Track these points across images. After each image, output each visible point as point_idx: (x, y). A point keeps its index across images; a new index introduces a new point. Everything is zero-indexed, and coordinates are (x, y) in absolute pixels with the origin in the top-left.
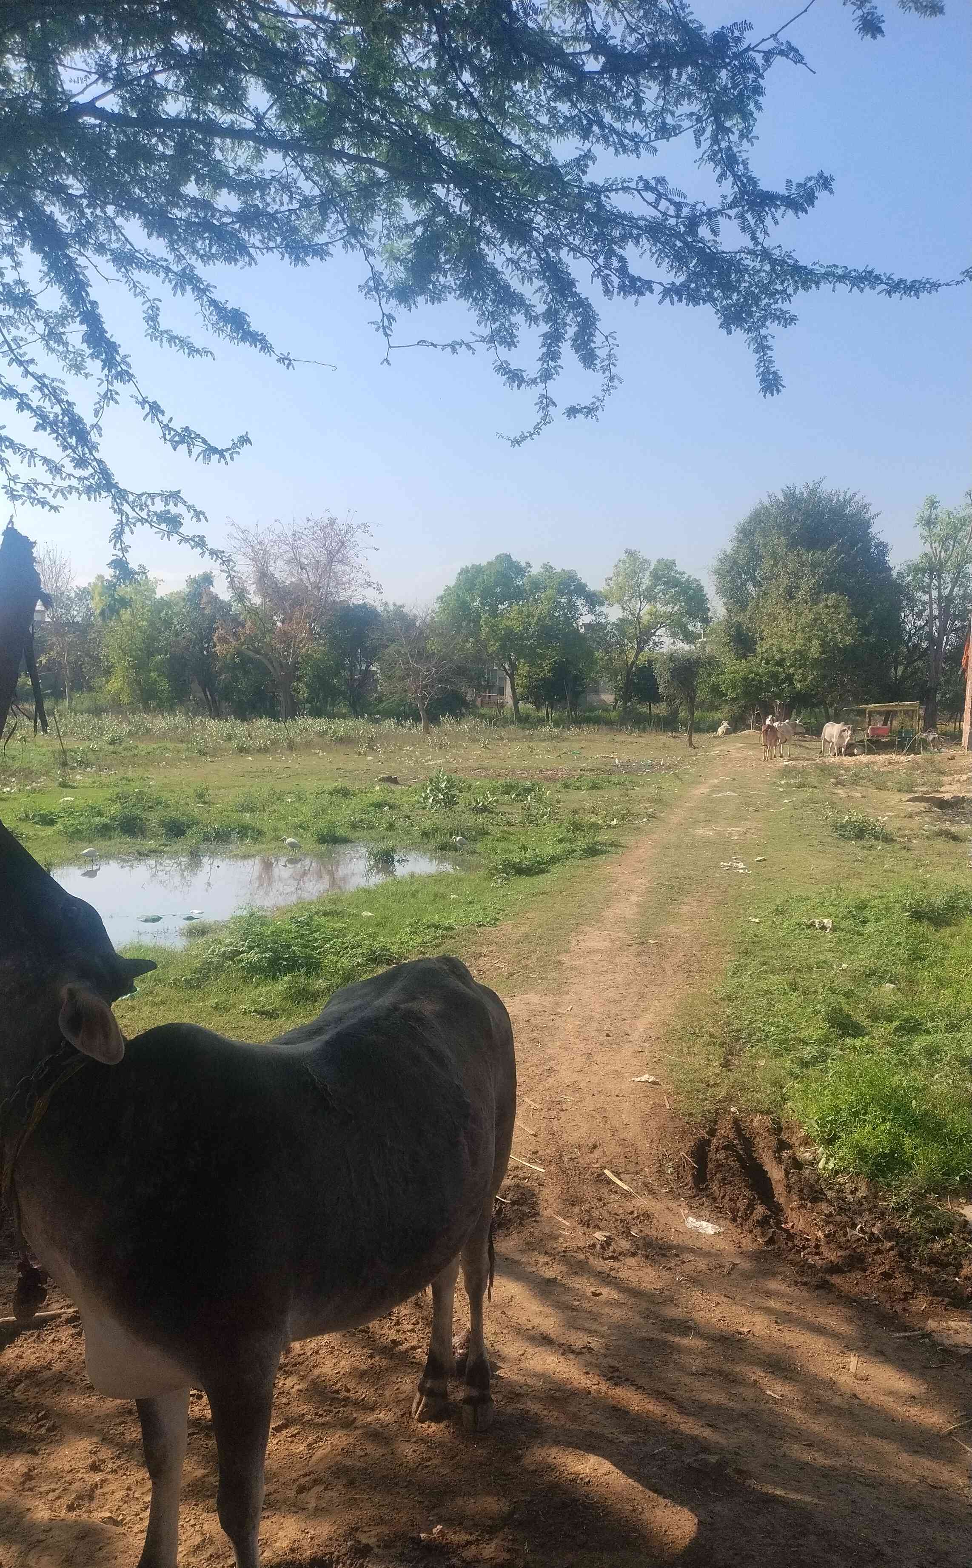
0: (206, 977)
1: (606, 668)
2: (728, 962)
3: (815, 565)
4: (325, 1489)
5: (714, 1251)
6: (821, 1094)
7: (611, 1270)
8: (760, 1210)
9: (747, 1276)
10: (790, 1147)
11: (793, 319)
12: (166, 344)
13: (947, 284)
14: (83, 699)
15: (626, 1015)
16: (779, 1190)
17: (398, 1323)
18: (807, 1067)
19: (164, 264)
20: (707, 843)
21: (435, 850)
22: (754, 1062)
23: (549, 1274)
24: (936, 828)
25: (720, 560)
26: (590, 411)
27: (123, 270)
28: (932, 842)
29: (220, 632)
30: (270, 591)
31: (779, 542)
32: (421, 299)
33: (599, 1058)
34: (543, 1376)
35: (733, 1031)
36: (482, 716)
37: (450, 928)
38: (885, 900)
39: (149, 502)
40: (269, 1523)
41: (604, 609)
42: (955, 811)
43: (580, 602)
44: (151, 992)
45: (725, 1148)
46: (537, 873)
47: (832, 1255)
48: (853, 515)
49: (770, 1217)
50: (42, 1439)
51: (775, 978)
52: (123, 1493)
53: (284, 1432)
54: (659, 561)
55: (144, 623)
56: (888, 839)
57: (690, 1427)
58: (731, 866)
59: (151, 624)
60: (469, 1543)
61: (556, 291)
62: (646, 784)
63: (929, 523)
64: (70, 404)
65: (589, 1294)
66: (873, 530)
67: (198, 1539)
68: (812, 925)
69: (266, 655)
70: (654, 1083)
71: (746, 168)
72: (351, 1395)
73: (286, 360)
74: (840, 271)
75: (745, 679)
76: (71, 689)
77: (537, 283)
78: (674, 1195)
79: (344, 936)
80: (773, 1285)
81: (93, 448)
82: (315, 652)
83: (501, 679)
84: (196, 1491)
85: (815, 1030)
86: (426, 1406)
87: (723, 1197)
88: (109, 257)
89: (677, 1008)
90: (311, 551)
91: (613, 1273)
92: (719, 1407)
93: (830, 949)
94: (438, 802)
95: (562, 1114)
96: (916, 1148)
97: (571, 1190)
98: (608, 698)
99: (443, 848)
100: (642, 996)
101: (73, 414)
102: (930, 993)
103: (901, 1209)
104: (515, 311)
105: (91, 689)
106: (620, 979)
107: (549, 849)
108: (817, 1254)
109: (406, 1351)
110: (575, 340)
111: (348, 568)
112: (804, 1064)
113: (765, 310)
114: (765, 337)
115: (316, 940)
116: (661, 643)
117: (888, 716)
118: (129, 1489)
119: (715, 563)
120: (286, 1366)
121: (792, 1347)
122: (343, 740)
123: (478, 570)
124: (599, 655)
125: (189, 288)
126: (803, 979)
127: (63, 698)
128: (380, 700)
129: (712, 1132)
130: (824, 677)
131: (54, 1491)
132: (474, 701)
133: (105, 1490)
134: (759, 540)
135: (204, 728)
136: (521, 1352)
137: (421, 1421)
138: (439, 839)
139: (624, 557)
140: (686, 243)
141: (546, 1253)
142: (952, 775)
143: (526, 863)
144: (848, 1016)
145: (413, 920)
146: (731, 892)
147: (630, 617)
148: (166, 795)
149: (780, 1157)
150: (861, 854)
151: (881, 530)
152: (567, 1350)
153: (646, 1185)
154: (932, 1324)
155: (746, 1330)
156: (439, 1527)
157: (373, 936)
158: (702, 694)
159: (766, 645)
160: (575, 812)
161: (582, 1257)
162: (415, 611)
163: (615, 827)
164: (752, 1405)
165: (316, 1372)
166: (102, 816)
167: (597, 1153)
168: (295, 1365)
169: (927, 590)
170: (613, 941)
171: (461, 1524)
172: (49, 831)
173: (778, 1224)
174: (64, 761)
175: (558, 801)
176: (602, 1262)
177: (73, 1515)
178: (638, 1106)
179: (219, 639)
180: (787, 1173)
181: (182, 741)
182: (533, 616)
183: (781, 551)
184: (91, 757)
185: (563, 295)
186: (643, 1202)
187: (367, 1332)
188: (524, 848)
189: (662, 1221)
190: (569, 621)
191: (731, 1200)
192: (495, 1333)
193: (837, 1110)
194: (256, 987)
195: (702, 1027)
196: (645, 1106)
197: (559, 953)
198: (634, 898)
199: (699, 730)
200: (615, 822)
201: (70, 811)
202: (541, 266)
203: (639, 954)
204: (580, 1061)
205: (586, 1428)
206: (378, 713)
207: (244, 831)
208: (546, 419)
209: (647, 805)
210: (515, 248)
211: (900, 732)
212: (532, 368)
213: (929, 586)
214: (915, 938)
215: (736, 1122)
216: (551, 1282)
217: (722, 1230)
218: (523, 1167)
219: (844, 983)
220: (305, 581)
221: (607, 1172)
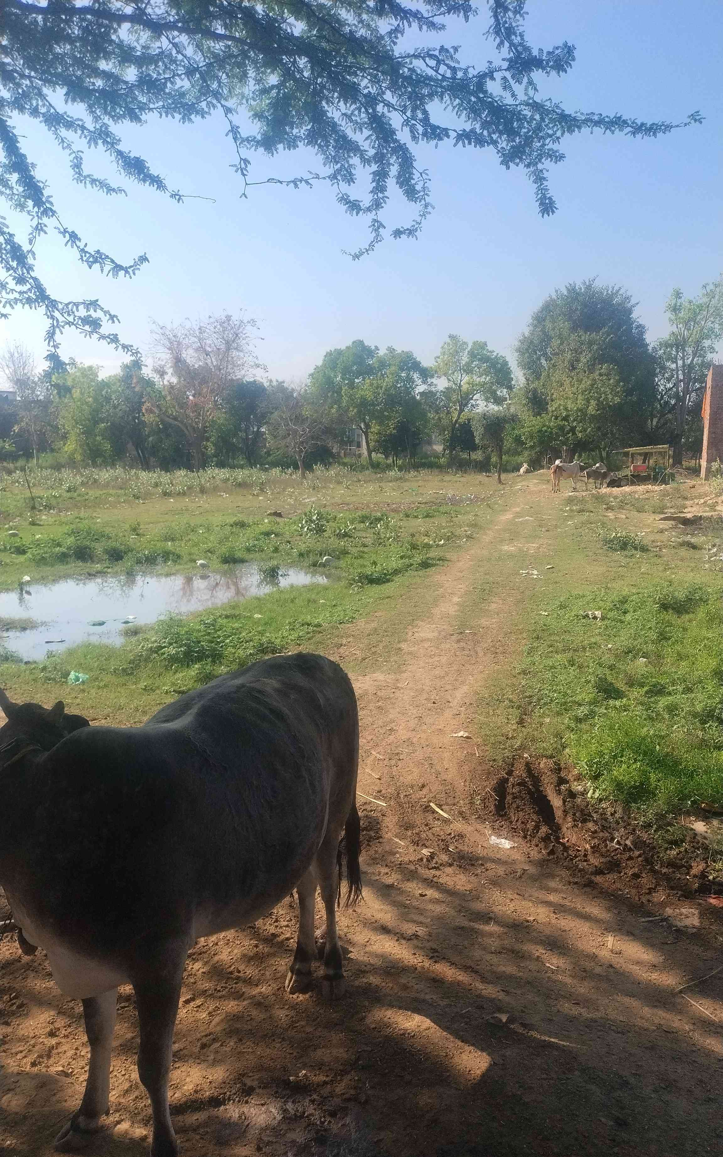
0: (138, 666)
1: (436, 425)
2: (524, 645)
3: (591, 343)
4: (222, 1045)
5: (510, 860)
6: (590, 743)
7: (434, 877)
8: (544, 830)
9: (534, 879)
10: (567, 782)
11: (562, 157)
12: (89, 185)
13: (677, 126)
14: (46, 458)
15: (448, 687)
16: (558, 814)
17: (277, 921)
18: (581, 722)
19: (80, 123)
20: (511, 556)
21: (309, 567)
22: (541, 720)
23: (389, 881)
24: (680, 540)
25: (520, 341)
26: (411, 232)
27: (53, 129)
28: (676, 551)
29: (147, 405)
30: (183, 373)
31: (564, 326)
32: (280, 146)
33: (428, 720)
34: (382, 956)
35: (527, 697)
36: (345, 464)
37: (319, 625)
38: (641, 596)
39: (75, 309)
40: (179, 1072)
41: (434, 380)
42: (694, 526)
43: (416, 376)
44: (97, 678)
45: (519, 784)
46: (384, 582)
47: (595, 861)
48: (619, 304)
49: (551, 834)
50: (13, 1013)
51: (559, 657)
52: (73, 1052)
53: (192, 1004)
54: (474, 343)
55: (90, 399)
56: (644, 549)
57: (489, 991)
58: (528, 573)
59: (96, 400)
60: (325, 1083)
61: (381, 138)
62: (467, 513)
63: (675, 309)
64: (11, 235)
65: (418, 895)
66: (634, 316)
67: (126, 1085)
68: (587, 616)
69: (182, 422)
70: (467, 737)
71: (522, 39)
72: (241, 975)
73: (177, 196)
74: (596, 118)
75: (540, 431)
76: (38, 451)
77: (366, 132)
78: (481, 819)
79: (240, 633)
80: (552, 884)
81: (30, 268)
82: (219, 418)
83: (358, 435)
84: (125, 1048)
85: (586, 694)
86: (295, 981)
87: (517, 821)
88: (41, 119)
89: (486, 681)
90: (213, 341)
91: (435, 879)
92: (511, 977)
93: (600, 634)
94: (311, 530)
95: (399, 762)
96: (659, 781)
97: (406, 818)
98: (439, 448)
99: (314, 565)
100: (459, 672)
101: (14, 243)
102: (672, 664)
103: (648, 826)
104: (352, 155)
105: (52, 450)
106: (444, 659)
107: (394, 563)
108: (585, 861)
109: (282, 942)
110: (398, 177)
111: (241, 354)
112: (579, 720)
113: (541, 150)
114: (541, 171)
115: (219, 637)
116: (477, 405)
117: (646, 456)
118: (77, 1049)
119: (517, 344)
120: (194, 954)
121: (565, 931)
122: (242, 485)
123: (339, 353)
124: (431, 415)
125: (100, 142)
126: (579, 657)
127: (33, 458)
128: (268, 454)
129: (510, 773)
130: (599, 428)
131: (21, 1052)
132: (339, 453)
133: (60, 1050)
134: (549, 325)
135: (138, 478)
136: (366, 940)
137: (292, 992)
138: (312, 558)
139: (448, 340)
140: (478, 98)
141: (386, 866)
142: (693, 499)
143: (376, 575)
144: (611, 684)
145: (291, 620)
146: (527, 593)
147: (454, 386)
148: (108, 530)
149: (559, 790)
150: (624, 562)
151: (639, 315)
152: (401, 937)
153: (461, 813)
154: (669, 911)
155: (532, 918)
156: (304, 1072)
157: (261, 633)
158: (508, 443)
159: (555, 405)
160: (413, 535)
161: (413, 868)
162: (292, 386)
163: (442, 546)
164: (535, 974)
165: (216, 958)
166: (61, 546)
167: (425, 791)
168: (200, 954)
169: (675, 361)
170: (439, 633)
171: (320, 1069)
172: (22, 558)
173: (557, 839)
174: (33, 505)
175: (400, 528)
176: (427, 871)
177: (35, 1069)
178: (455, 755)
179: (146, 410)
180: (564, 801)
181: (121, 489)
182: (381, 387)
183: (565, 333)
184: (54, 502)
185: (386, 141)
186: (459, 826)
187: (253, 928)
188: (375, 563)
189: (472, 840)
190: (408, 391)
191: (522, 823)
192: (348, 926)
193: (601, 755)
194: (175, 673)
195: (504, 695)
196: (461, 755)
197: (399, 642)
198: (456, 599)
199: (506, 471)
200: (442, 542)
201: (38, 544)
202: (369, 119)
203: (458, 641)
204: (412, 724)
205: (413, 995)
206: (268, 463)
207: (167, 556)
208: (378, 238)
209: (467, 529)
210: (348, 105)
211: (655, 469)
212: (366, 200)
213: (676, 358)
214: (662, 624)
215: (528, 764)
216: (390, 887)
217: (516, 845)
218: (370, 802)
219: (608, 659)
220: (210, 364)
221: (431, 804)
